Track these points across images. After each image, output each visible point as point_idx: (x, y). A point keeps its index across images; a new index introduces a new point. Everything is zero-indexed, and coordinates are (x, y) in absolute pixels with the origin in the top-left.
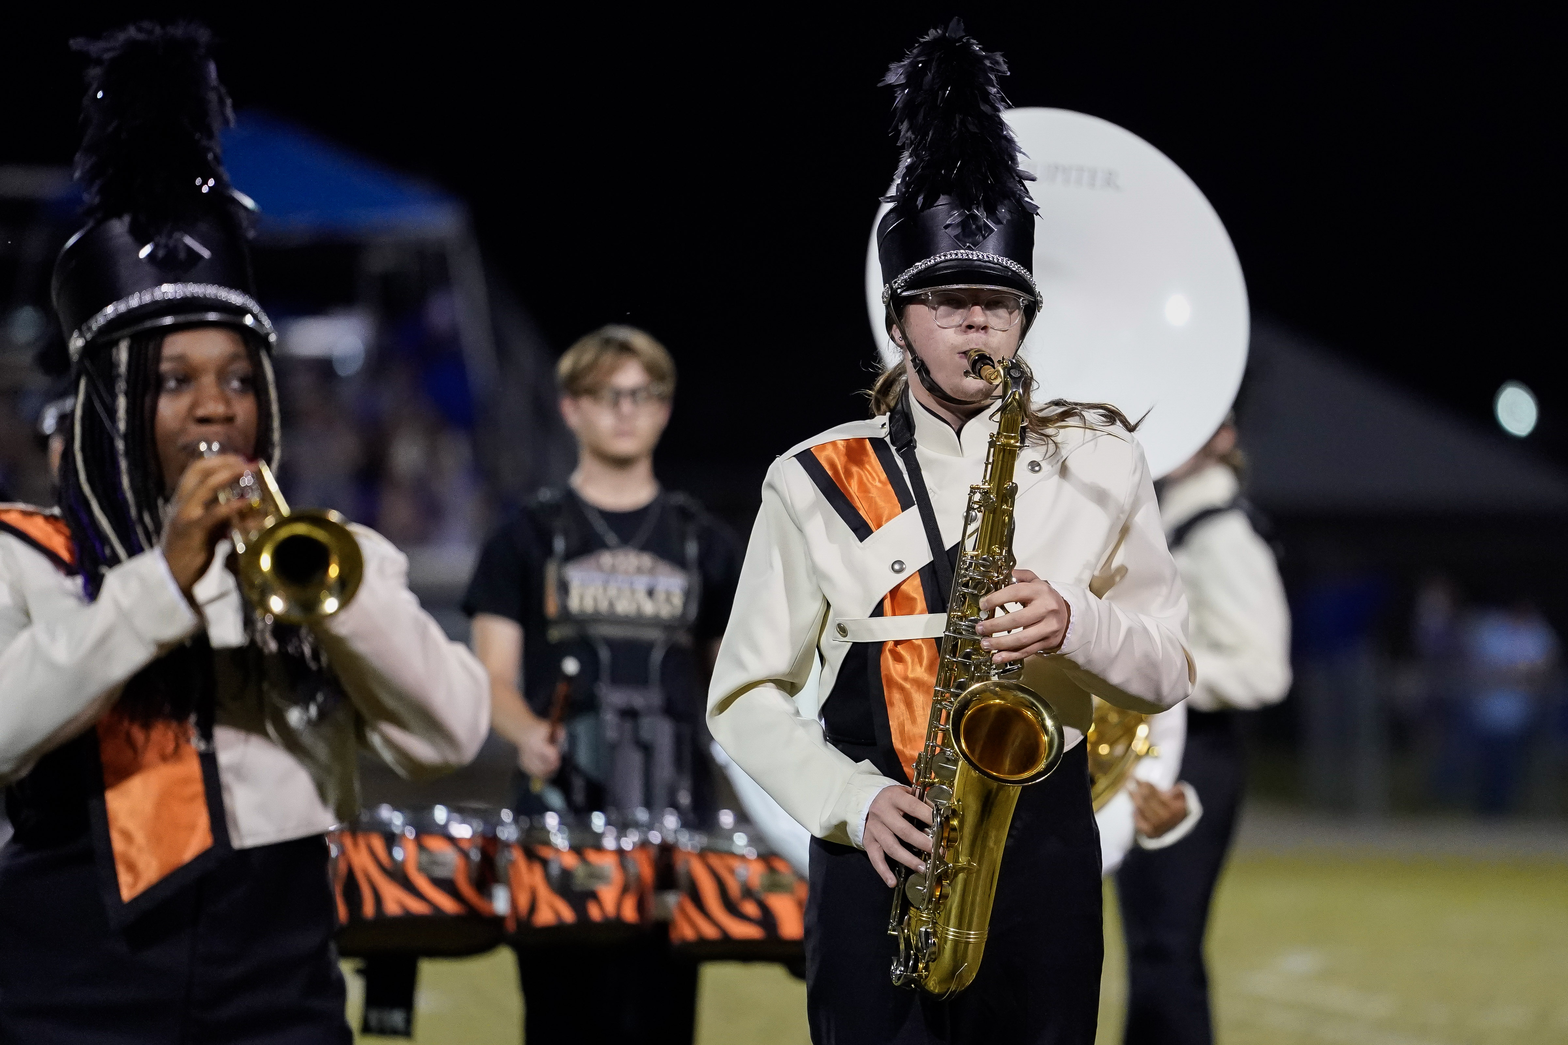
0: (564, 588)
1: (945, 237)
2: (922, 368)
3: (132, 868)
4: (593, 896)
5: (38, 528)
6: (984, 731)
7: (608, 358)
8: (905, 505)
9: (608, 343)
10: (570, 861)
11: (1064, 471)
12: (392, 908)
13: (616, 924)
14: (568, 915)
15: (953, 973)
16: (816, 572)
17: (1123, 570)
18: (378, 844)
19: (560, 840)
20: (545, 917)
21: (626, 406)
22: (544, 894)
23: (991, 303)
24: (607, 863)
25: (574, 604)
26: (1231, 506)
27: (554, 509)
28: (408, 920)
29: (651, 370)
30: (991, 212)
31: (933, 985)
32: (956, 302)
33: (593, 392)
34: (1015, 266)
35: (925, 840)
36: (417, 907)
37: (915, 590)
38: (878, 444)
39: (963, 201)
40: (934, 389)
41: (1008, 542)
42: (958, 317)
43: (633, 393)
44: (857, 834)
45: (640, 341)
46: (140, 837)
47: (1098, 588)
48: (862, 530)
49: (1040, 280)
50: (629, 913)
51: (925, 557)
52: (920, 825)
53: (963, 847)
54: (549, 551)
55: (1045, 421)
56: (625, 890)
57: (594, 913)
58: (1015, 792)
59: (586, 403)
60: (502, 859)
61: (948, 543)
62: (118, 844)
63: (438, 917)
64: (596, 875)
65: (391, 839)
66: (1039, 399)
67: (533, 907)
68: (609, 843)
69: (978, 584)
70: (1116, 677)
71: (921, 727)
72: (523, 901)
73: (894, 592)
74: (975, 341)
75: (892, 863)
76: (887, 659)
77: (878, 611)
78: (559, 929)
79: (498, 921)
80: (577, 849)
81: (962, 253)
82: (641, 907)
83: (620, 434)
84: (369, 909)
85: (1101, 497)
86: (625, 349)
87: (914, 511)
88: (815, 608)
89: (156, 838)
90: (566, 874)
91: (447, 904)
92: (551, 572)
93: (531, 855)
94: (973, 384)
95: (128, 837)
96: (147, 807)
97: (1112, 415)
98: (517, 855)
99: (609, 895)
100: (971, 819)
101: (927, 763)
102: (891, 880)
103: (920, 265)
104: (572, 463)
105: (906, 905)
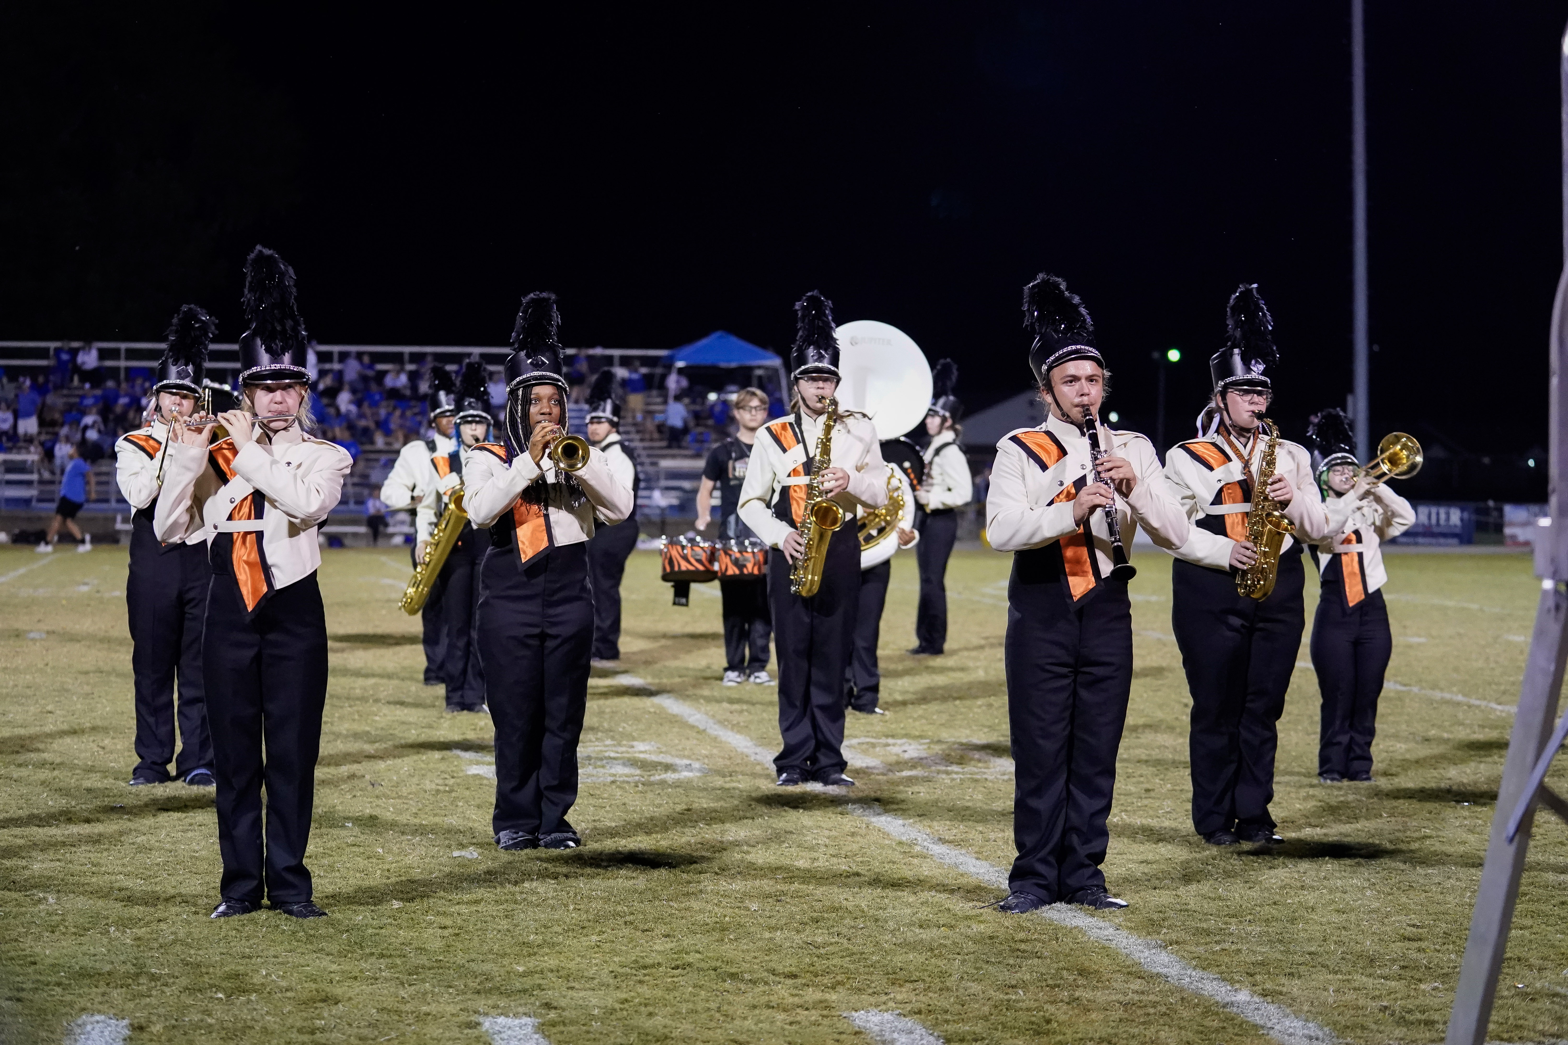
0: (734, 469)
1: (810, 359)
2: (803, 399)
3: (525, 552)
4: (745, 566)
5: (496, 449)
6: (820, 515)
7: (748, 397)
8: (798, 442)
9: (748, 392)
10: (738, 555)
11: (849, 432)
12: (683, 568)
13: (752, 574)
14: (737, 572)
15: (810, 590)
16: (771, 464)
17: (867, 464)
18: (679, 548)
19: (735, 549)
20: (730, 572)
21: (754, 412)
22: (730, 565)
23: (825, 380)
24: (749, 556)
25: (737, 474)
26: (954, 443)
27: (732, 443)
28: (688, 572)
29: (762, 401)
30: (826, 351)
31: (804, 594)
32: (814, 379)
33: (743, 408)
34: (833, 368)
35: (802, 549)
36: (691, 568)
37: (801, 469)
38: (791, 424)
39: (818, 347)
40: (808, 406)
41: (828, 455)
42: (815, 384)
43: (755, 408)
44: (781, 546)
45: (759, 392)
46: (527, 543)
47: (858, 469)
48: (784, 450)
49: (841, 372)
50: (756, 572)
51: (805, 459)
52: (800, 544)
53: (814, 550)
54: (730, 458)
55: (842, 417)
56: (754, 565)
57: (745, 571)
58: (830, 533)
59: (741, 411)
60: (717, 554)
61: (811, 455)
62: (520, 545)
63: (697, 571)
64: (746, 560)
65: (683, 547)
66: (841, 409)
67: (726, 569)
68: (749, 550)
69: (819, 468)
70: (863, 498)
71: (801, 512)
72: (724, 568)
73: (794, 470)
74: (820, 392)
75: (792, 556)
76: (792, 491)
77: (789, 475)
78: (734, 576)
79: (716, 572)
80: (740, 552)
81: (817, 364)
82: (759, 569)
83: (752, 420)
84: (676, 569)
85: (861, 440)
86: (754, 394)
87: (801, 445)
88: (771, 475)
89: (531, 543)
90: (737, 559)
91: (701, 568)
92: (731, 463)
93: (726, 553)
94: (819, 405)
95: (523, 543)
96: (529, 534)
97: (864, 416)
98: (722, 552)
99: (750, 566)
100: (816, 541)
101: (804, 523)
102: (791, 562)
103: (803, 367)
104: (738, 430)
105: (796, 569)
